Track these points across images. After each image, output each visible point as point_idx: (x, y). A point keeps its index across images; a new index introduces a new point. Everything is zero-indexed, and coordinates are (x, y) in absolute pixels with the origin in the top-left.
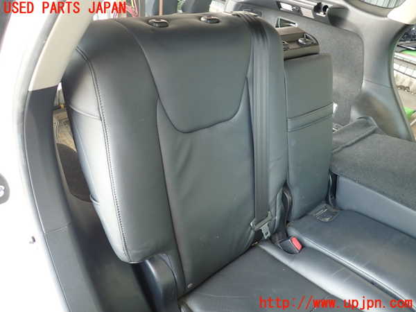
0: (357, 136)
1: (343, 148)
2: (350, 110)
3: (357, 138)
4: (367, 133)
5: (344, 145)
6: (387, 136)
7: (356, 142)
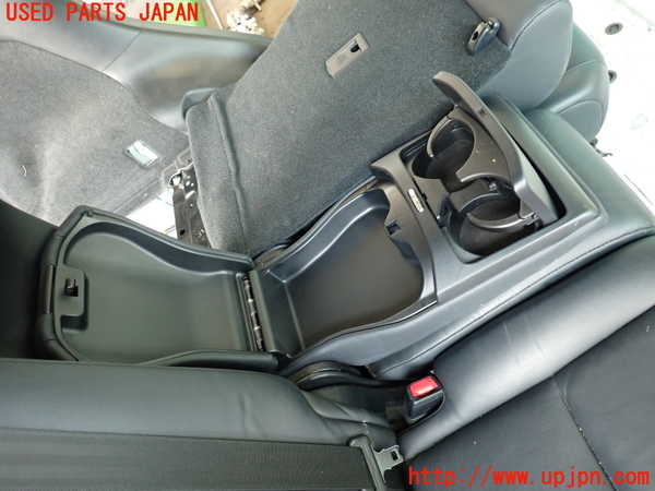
0: (222, 142)
1: (239, 183)
2: (159, 123)
3: (226, 143)
4: (220, 120)
5: (234, 179)
6: (238, 85)
7: (234, 151)
